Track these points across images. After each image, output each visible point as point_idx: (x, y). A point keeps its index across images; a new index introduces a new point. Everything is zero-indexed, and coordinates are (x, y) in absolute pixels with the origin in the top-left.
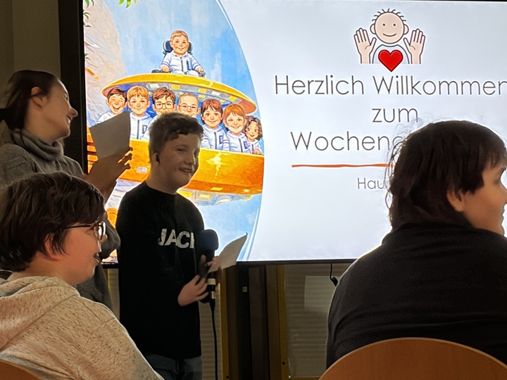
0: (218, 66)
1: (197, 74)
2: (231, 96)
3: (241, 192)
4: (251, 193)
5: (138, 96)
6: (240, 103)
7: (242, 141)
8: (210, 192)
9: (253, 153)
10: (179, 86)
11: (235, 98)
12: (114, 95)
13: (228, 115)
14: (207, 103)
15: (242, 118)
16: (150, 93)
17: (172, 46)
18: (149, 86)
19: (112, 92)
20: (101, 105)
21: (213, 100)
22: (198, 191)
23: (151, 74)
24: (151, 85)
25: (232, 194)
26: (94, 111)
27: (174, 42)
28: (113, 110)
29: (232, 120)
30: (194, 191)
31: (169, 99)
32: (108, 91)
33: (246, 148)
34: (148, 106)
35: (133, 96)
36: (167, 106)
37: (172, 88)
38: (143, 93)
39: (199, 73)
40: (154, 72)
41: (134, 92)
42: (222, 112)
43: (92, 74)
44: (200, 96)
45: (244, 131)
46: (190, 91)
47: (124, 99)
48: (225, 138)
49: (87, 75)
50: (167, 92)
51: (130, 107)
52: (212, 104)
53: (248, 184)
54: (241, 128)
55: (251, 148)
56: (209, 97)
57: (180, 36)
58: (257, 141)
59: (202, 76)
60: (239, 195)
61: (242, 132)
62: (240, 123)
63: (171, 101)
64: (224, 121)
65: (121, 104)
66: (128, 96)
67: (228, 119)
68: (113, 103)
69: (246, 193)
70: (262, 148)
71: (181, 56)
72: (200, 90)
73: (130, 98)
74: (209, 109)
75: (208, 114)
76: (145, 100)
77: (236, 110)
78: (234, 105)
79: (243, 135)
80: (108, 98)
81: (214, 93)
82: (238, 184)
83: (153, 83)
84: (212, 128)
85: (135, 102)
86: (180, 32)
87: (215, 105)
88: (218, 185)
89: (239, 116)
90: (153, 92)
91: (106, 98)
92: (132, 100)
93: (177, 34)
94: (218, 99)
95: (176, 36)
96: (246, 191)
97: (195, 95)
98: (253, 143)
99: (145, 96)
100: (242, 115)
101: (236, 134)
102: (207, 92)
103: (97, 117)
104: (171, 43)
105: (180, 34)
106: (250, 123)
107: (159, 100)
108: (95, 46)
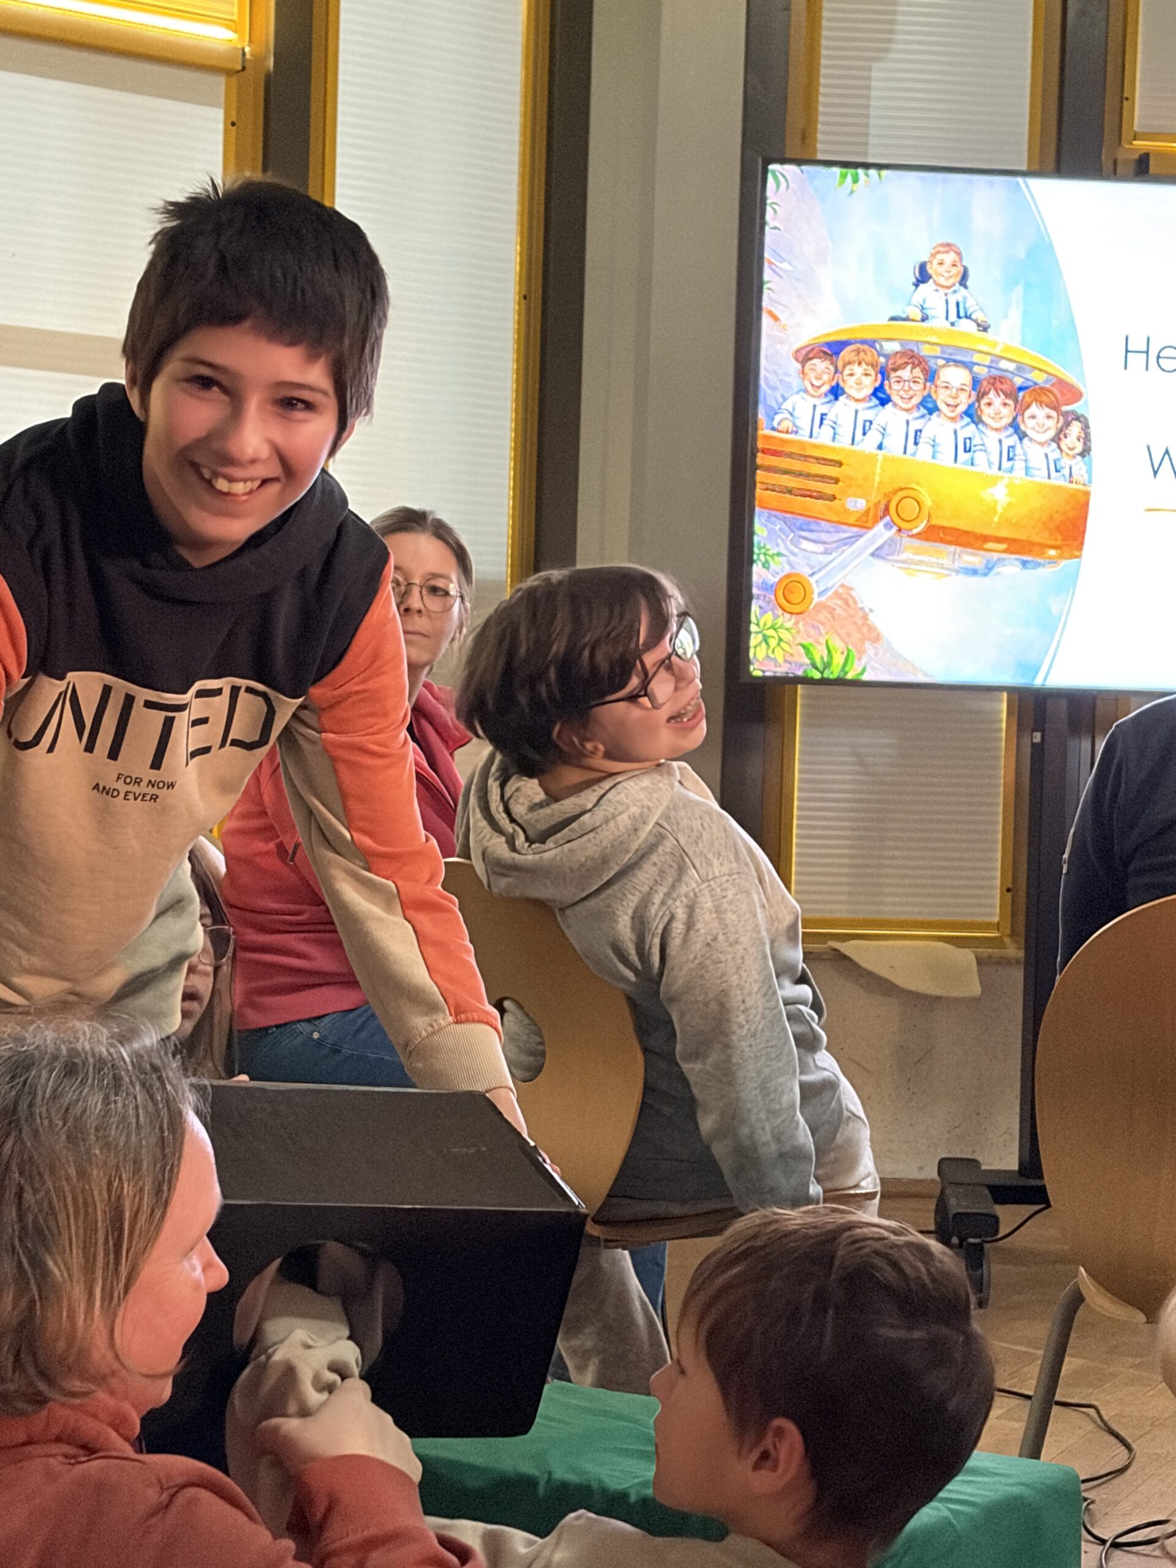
0: (1015, 315)
1: (975, 325)
2: (1037, 372)
3: (1041, 554)
4: (1061, 557)
5: (860, 364)
6: (1053, 385)
7: (1052, 457)
8: (982, 552)
9: (1071, 482)
10: (938, 349)
11: (1045, 376)
12: (815, 361)
13: (1028, 406)
14: (989, 383)
15: (1054, 414)
16: (882, 360)
17: (930, 271)
18: (881, 346)
19: (811, 355)
20: (787, 379)
21: (1001, 377)
22: (958, 549)
23: (886, 322)
24: (884, 344)
25: (1025, 558)
26: (774, 388)
27: (935, 262)
28: (809, 388)
29: (1033, 417)
30: (952, 548)
31: (917, 372)
32: (804, 352)
33: (1057, 471)
34: (877, 384)
35: (849, 363)
36: (912, 385)
37: (926, 351)
38: (869, 358)
39: (979, 325)
40: (893, 319)
41: (852, 357)
42: (1016, 401)
43: (776, 318)
44: (976, 369)
45: (1057, 439)
46: (958, 358)
47: (832, 368)
48: (1018, 450)
49: (766, 321)
50: (912, 358)
51: (841, 384)
52: (998, 384)
53: (1056, 539)
54: (1052, 433)
55: (1066, 472)
56: (994, 372)
57: (948, 252)
58: (1079, 458)
59: (985, 330)
60: (1039, 560)
61: (1053, 440)
62: (1051, 423)
63: (921, 376)
64: (1019, 419)
65: (826, 377)
66: (840, 364)
67: (1027, 413)
68: (812, 375)
69: (1050, 558)
70: (1089, 472)
71: (946, 291)
72: (977, 358)
73: (844, 367)
74: (992, 394)
75: (989, 404)
76: (873, 373)
77: (1044, 398)
78: (1042, 389)
79: (1054, 445)
80: (803, 367)
81: (1003, 364)
82: (1036, 539)
83: (888, 340)
84: (997, 430)
85: (851, 375)
86: (948, 245)
87: (1004, 387)
88: (999, 540)
89: (1047, 410)
90: (887, 357)
91: (799, 366)
92: (847, 371)
93: (942, 249)
94: (1010, 376)
95: (938, 252)
96: (1052, 552)
97: (968, 366)
98: (1073, 462)
99: (872, 365)
100: (1055, 408)
101: (1042, 444)
102: (992, 361)
103: (780, 400)
104: (928, 266)
105: (947, 249)
106: (1067, 424)
107: (899, 373)
108: (785, 266)
